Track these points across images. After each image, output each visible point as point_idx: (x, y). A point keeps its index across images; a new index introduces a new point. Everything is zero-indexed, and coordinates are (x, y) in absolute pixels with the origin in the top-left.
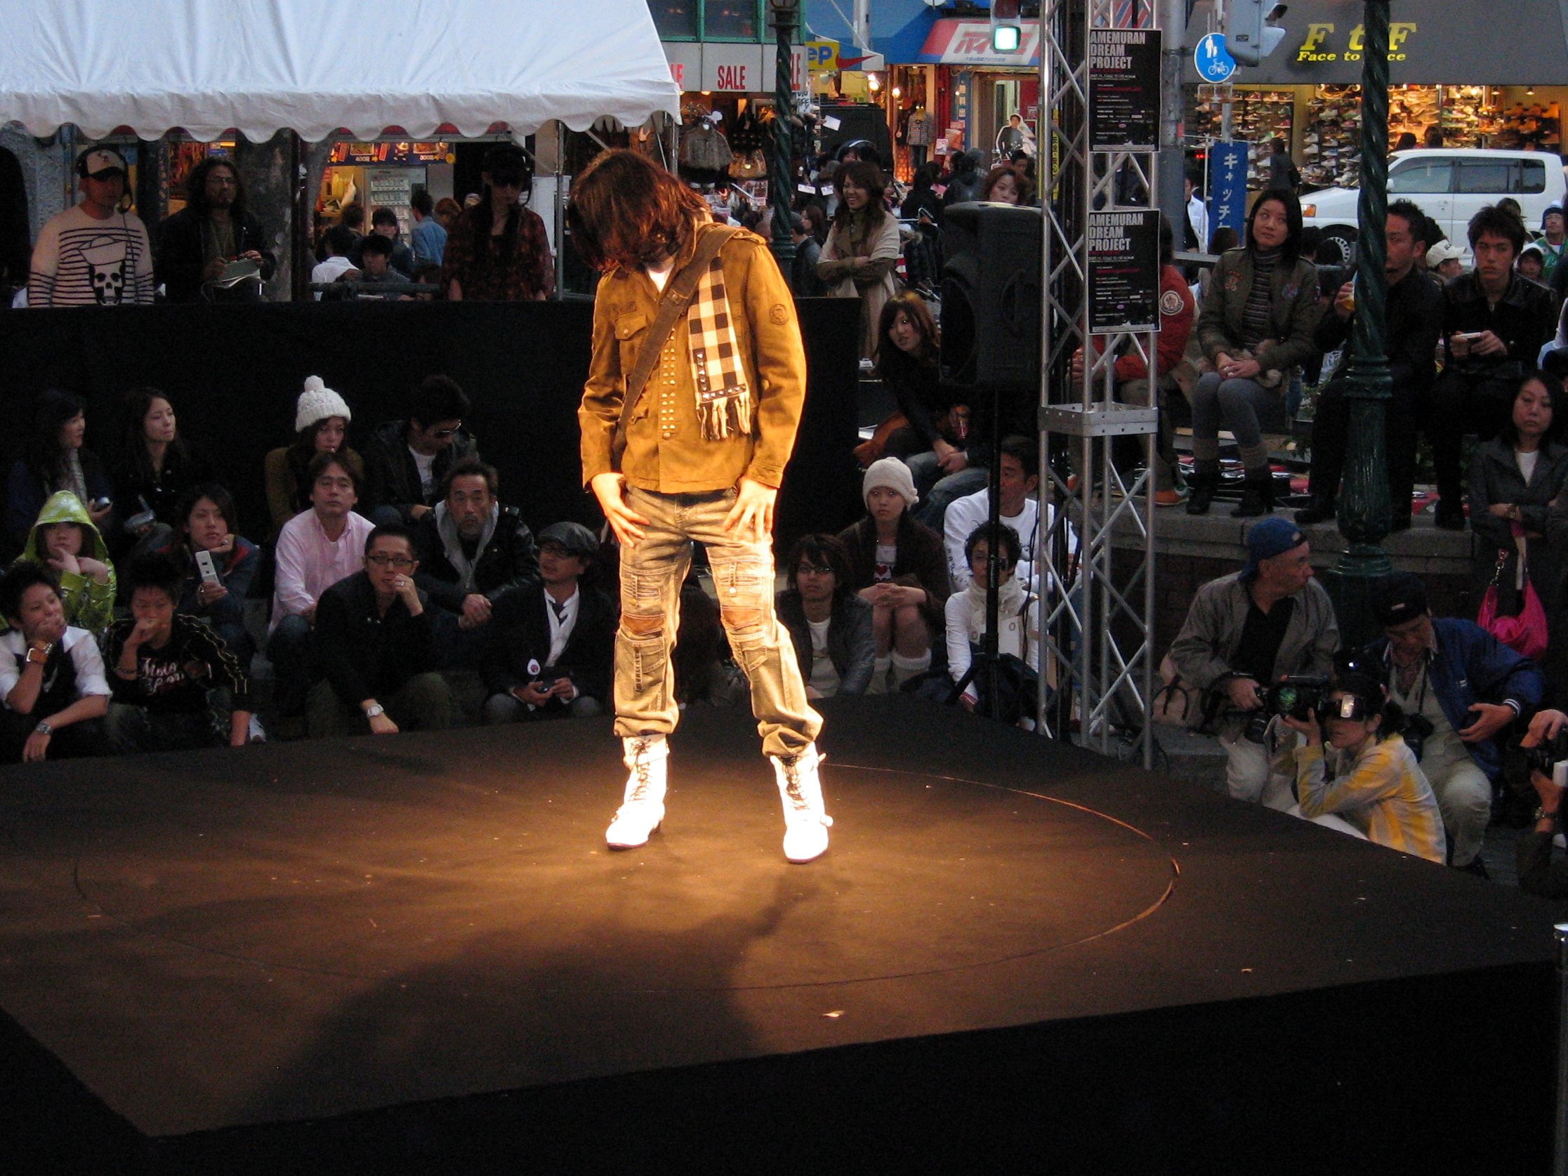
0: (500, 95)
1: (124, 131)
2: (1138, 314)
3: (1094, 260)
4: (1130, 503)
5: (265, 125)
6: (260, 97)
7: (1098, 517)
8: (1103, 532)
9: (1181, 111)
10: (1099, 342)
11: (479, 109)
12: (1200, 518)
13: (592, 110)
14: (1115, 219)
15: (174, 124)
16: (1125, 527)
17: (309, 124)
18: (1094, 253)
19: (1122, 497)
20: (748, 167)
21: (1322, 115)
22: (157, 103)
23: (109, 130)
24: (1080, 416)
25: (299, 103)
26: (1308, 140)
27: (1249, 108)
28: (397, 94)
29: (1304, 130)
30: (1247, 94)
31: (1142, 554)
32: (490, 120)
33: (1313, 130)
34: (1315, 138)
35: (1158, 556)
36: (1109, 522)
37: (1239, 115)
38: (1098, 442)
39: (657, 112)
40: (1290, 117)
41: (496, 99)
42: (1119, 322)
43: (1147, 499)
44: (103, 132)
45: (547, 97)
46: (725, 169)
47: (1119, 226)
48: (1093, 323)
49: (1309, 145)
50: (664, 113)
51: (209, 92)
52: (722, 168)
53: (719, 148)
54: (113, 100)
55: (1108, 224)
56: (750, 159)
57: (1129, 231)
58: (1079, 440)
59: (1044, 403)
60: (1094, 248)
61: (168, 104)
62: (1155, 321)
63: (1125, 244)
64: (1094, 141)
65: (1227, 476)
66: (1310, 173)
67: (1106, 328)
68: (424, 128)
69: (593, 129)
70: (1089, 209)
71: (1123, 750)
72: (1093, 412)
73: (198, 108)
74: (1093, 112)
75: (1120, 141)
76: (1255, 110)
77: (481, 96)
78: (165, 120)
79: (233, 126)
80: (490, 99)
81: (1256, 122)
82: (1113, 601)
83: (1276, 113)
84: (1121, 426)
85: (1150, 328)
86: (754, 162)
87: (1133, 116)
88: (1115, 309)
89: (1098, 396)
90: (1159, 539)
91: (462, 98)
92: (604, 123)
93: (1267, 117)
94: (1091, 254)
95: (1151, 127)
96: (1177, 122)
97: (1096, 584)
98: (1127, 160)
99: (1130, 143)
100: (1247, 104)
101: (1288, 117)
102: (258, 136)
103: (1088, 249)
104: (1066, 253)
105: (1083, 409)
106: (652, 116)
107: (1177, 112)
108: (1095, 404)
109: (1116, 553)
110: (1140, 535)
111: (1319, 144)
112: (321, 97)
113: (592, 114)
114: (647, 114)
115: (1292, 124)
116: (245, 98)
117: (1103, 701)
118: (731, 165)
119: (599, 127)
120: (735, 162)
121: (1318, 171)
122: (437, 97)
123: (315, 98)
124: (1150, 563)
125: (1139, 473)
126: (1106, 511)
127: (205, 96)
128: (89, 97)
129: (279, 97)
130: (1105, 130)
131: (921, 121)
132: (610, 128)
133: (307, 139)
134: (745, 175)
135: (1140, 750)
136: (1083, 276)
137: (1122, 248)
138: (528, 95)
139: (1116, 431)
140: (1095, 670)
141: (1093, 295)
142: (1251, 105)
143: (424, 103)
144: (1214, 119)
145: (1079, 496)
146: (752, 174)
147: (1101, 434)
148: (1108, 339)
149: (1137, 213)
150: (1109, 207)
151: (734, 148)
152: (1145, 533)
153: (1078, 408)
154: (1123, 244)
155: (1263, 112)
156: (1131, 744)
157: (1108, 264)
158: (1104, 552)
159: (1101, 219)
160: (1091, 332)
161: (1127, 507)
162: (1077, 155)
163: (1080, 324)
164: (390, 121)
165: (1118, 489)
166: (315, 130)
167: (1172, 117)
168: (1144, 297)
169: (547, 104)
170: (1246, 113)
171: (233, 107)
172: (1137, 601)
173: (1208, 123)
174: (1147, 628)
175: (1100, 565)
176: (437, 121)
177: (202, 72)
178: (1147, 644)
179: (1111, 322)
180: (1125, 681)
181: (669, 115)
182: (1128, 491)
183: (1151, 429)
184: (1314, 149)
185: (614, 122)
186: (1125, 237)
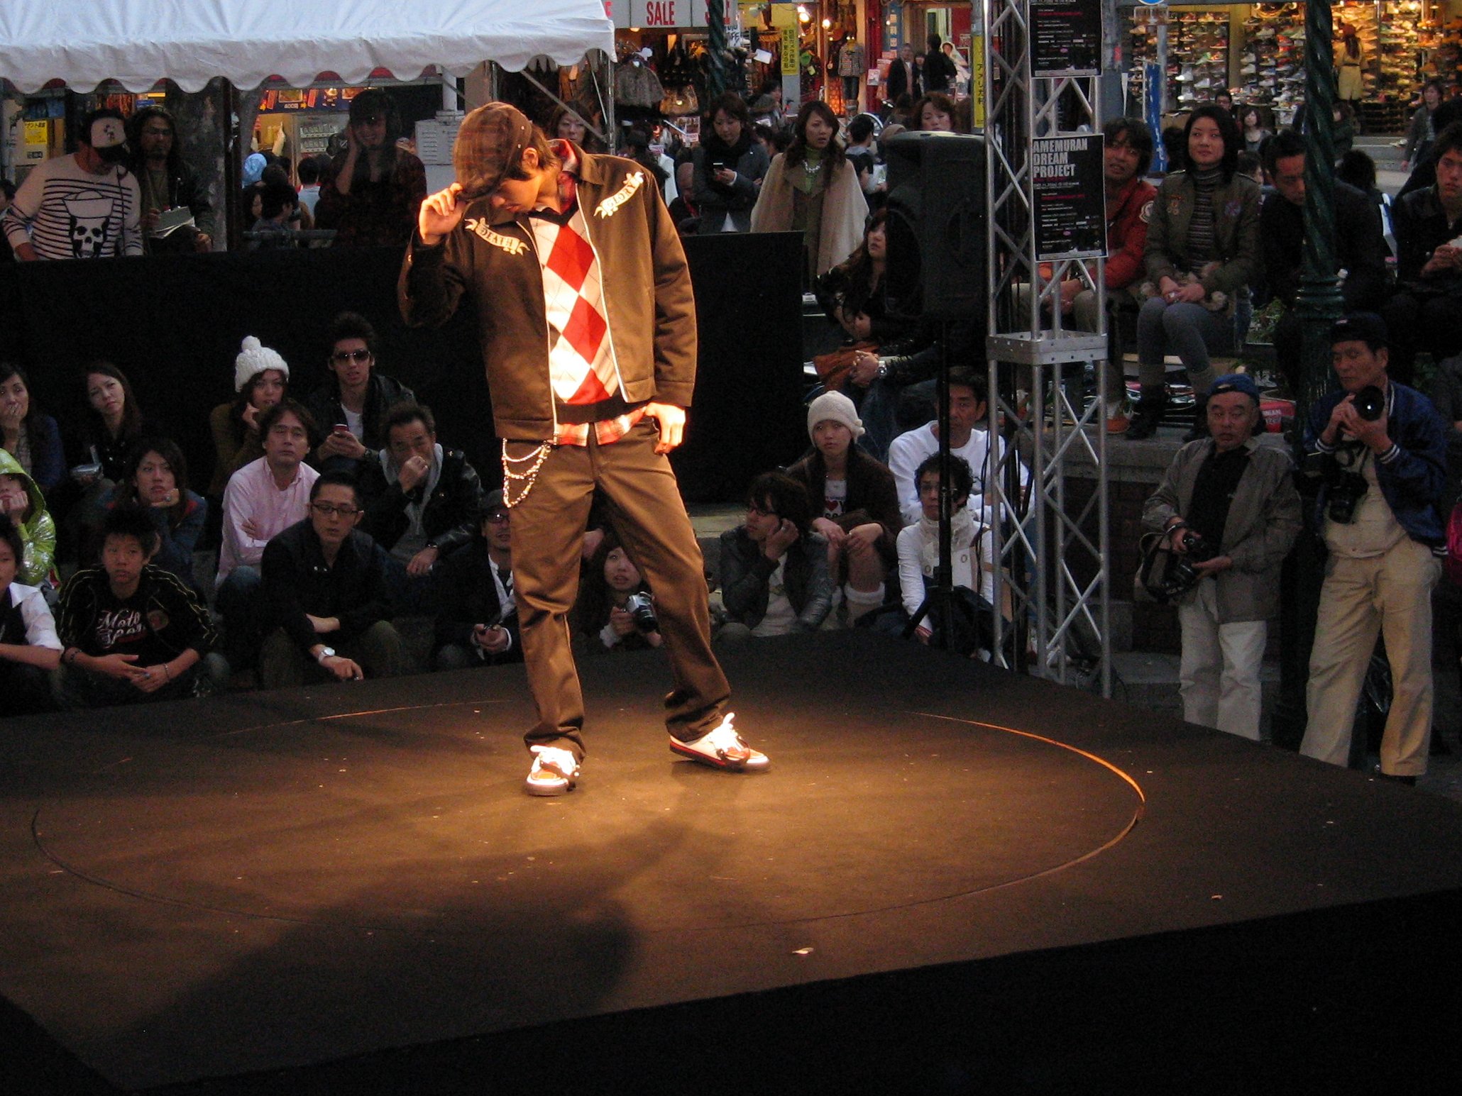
0: (433, 38)
1: (56, 84)
2: (1084, 240)
3: (1038, 186)
4: (1082, 431)
5: (198, 74)
6: (192, 46)
7: (1050, 445)
8: (1054, 462)
9: (1117, 35)
11: (414, 53)
13: (525, 49)
14: (1059, 145)
15: (107, 75)
16: (1076, 456)
17: (241, 71)
18: (1038, 179)
19: (1074, 425)
20: (680, 103)
21: (1259, 34)
22: (88, 55)
23: (42, 84)
24: (1029, 345)
25: (232, 51)
26: (1245, 60)
27: (1184, 29)
28: (329, 39)
29: (1241, 50)
30: (1182, 15)
31: (1094, 483)
32: (424, 62)
33: (1250, 50)
34: (1252, 58)
35: (1111, 483)
36: (1060, 451)
37: (1174, 36)
38: (1048, 371)
39: (591, 51)
40: (1226, 37)
41: (430, 43)
43: (1099, 427)
44: (34, 86)
45: (482, 39)
46: (656, 106)
47: (1064, 152)
48: (1040, 250)
49: (1246, 65)
50: (599, 50)
51: (140, 42)
52: (654, 105)
53: (651, 86)
54: (45, 53)
55: (1052, 150)
56: (681, 95)
57: (1074, 156)
58: (1029, 368)
59: (992, 333)
60: (1039, 174)
61: (99, 56)
63: (1070, 170)
64: (1036, 66)
65: (1178, 401)
66: (1249, 94)
67: (1051, 256)
68: (356, 74)
69: (527, 69)
70: (1032, 136)
71: (1081, 680)
72: (1042, 339)
73: (130, 58)
74: (1034, 38)
75: (1062, 66)
76: (1190, 31)
77: (414, 39)
78: (98, 72)
79: (164, 75)
80: (424, 42)
81: (1191, 43)
82: (1067, 530)
83: (1212, 33)
84: (1070, 354)
86: (686, 98)
87: (1075, 41)
88: (1061, 236)
89: (1046, 323)
90: (1113, 466)
91: (396, 41)
92: (538, 63)
93: (1203, 37)
94: (1036, 181)
95: (1093, 52)
96: (1114, 45)
97: (1049, 513)
98: (1070, 86)
99: (1073, 68)
100: (1182, 25)
101: (1223, 37)
102: (190, 86)
103: (1033, 176)
104: (1010, 181)
105: (1032, 337)
106: (586, 55)
107: (1114, 35)
108: (1044, 332)
109: (1068, 481)
110: (1092, 463)
111: (1257, 63)
112: (253, 44)
113: (526, 54)
114: (582, 52)
115: (1228, 44)
116: (176, 46)
118: (663, 101)
119: (533, 68)
120: (666, 99)
121: (1256, 91)
122: (369, 40)
123: (249, 47)
124: (1103, 492)
125: (1089, 401)
126: (1058, 440)
127: (136, 46)
128: (21, 51)
129: (211, 45)
130: (1047, 55)
131: (852, 53)
132: (544, 68)
133: (239, 87)
134: (677, 112)
135: (1098, 680)
136: (1030, 204)
137: (1067, 174)
138: (460, 35)
139: (1066, 359)
140: (1051, 601)
141: (1038, 223)
142: (1186, 26)
143: (357, 48)
144: (1149, 41)
145: (1030, 426)
146: (684, 111)
147: (1050, 362)
148: (1055, 266)
149: (1081, 138)
150: (1053, 133)
151: (665, 85)
152: (1097, 461)
153: (1027, 337)
154: (1068, 169)
155: (1199, 33)
156: (1088, 674)
157: (1053, 190)
159: (1045, 145)
160: (1038, 259)
161: (1078, 435)
162: (1018, 81)
164: (323, 67)
165: (1068, 416)
166: (248, 78)
167: (1109, 40)
168: (1090, 222)
169: (481, 45)
170: (1182, 34)
171: (165, 56)
172: (1091, 529)
173: (1142, 46)
174: (1102, 556)
175: (1053, 493)
176: (371, 66)
177: (133, 23)
178: (1102, 574)
179: (1057, 249)
180: (1081, 610)
181: (604, 54)
182: (1079, 419)
183: (1102, 355)
184: (1251, 69)
185: (549, 61)
186: (1070, 162)
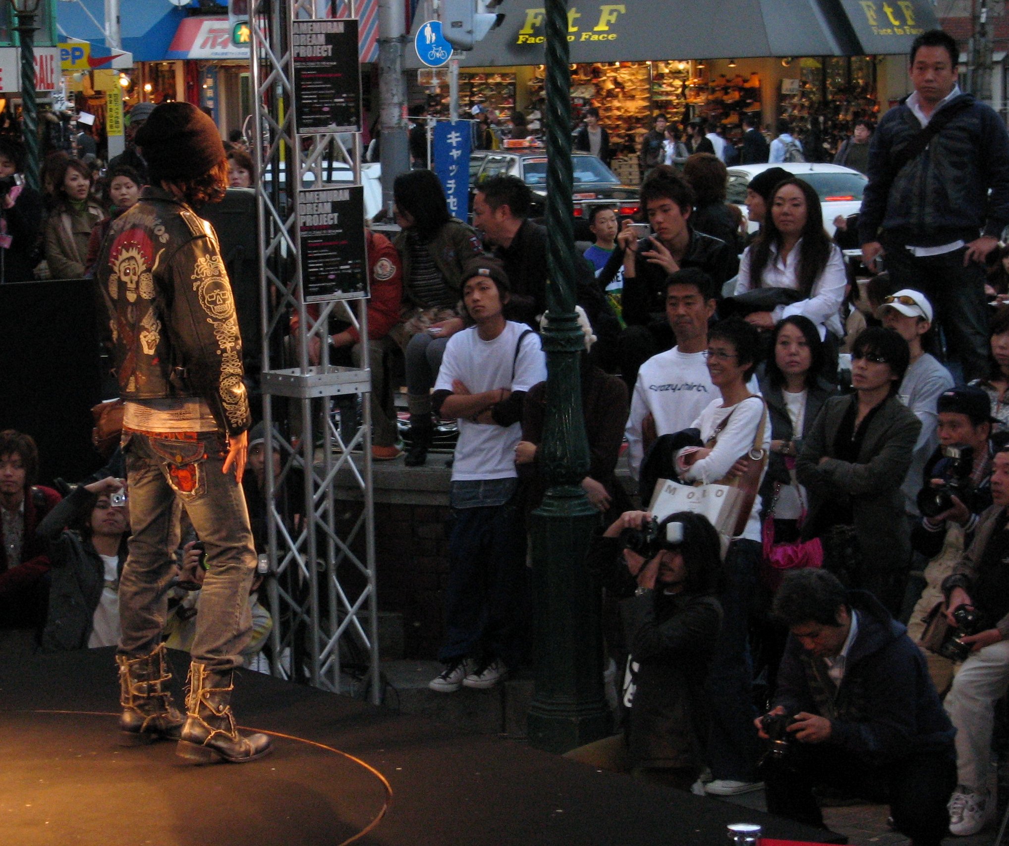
2: (348, 283)
3: (305, 234)
4: (349, 458)
8: (325, 486)
9: (404, 96)
10: (315, 310)
12: (418, 469)
14: (323, 197)
16: (344, 480)
18: (305, 228)
19: (341, 453)
24: (299, 380)
26: (531, 117)
27: (475, 89)
30: (472, 76)
31: (363, 505)
35: (377, 505)
36: (331, 474)
37: (466, 96)
38: (317, 403)
40: (513, 96)
42: (330, 291)
43: (365, 455)
47: (327, 202)
48: (307, 293)
49: (532, 122)
55: (317, 202)
57: (336, 206)
58: (298, 402)
59: (266, 369)
60: (305, 223)
62: (364, 289)
63: (333, 219)
64: (301, 124)
65: (443, 429)
67: (319, 297)
70: (298, 188)
71: (354, 687)
72: (311, 375)
74: (299, 98)
75: (326, 123)
76: (480, 91)
81: (481, 102)
82: (338, 549)
83: (500, 93)
84: (336, 387)
85: (360, 296)
87: (336, 100)
88: (326, 279)
90: (379, 490)
93: (491, 97)
94: (302, 230)
95: (354, 110)
96: (400, 105)
97: (322, 536)
98: (333, 141)
99: (335, 125)
100: (473, 85)
101: (510, 97)
103: (300, 224)
104: (280, 230)
105: (302, 373)
107: (400, 94)
109: (338, 504)
110: (358, 487)
115: (514, 103)
117: (332, 642)
124: (369, 511)
126: (328, 467)
130: (310, 113)
135: (369, 685)
136: (296, 250)
137: (331, 223)
139: (335, 391)
140: (325, 612)
141: (305, 267)
142: (476, 86)
144: (443, 101)
145: (302, 453)
147: (319, 395)
148: (322, 308)
149: (343, 189)
150: (317, 187)
152: (363, 484)
153: (297, 372)
154: (331, 218)
155: (488, 93)
156: (359, 681)
157: (320, 237)
158: (328, 504)
159: (309, 197)
160: (305, 301)
161: (346, 461)
163: (295, 293)
165: (338, 446)
167: (396, 100)
168: (353, 267)
170: (473, 94)
172: (359, 548)
173: (437, 105)
174: (370, 572)
175: (324, 516)
178: (370, 587)
179: (323, 291)
180: (351, 622)
186: (333, 211)
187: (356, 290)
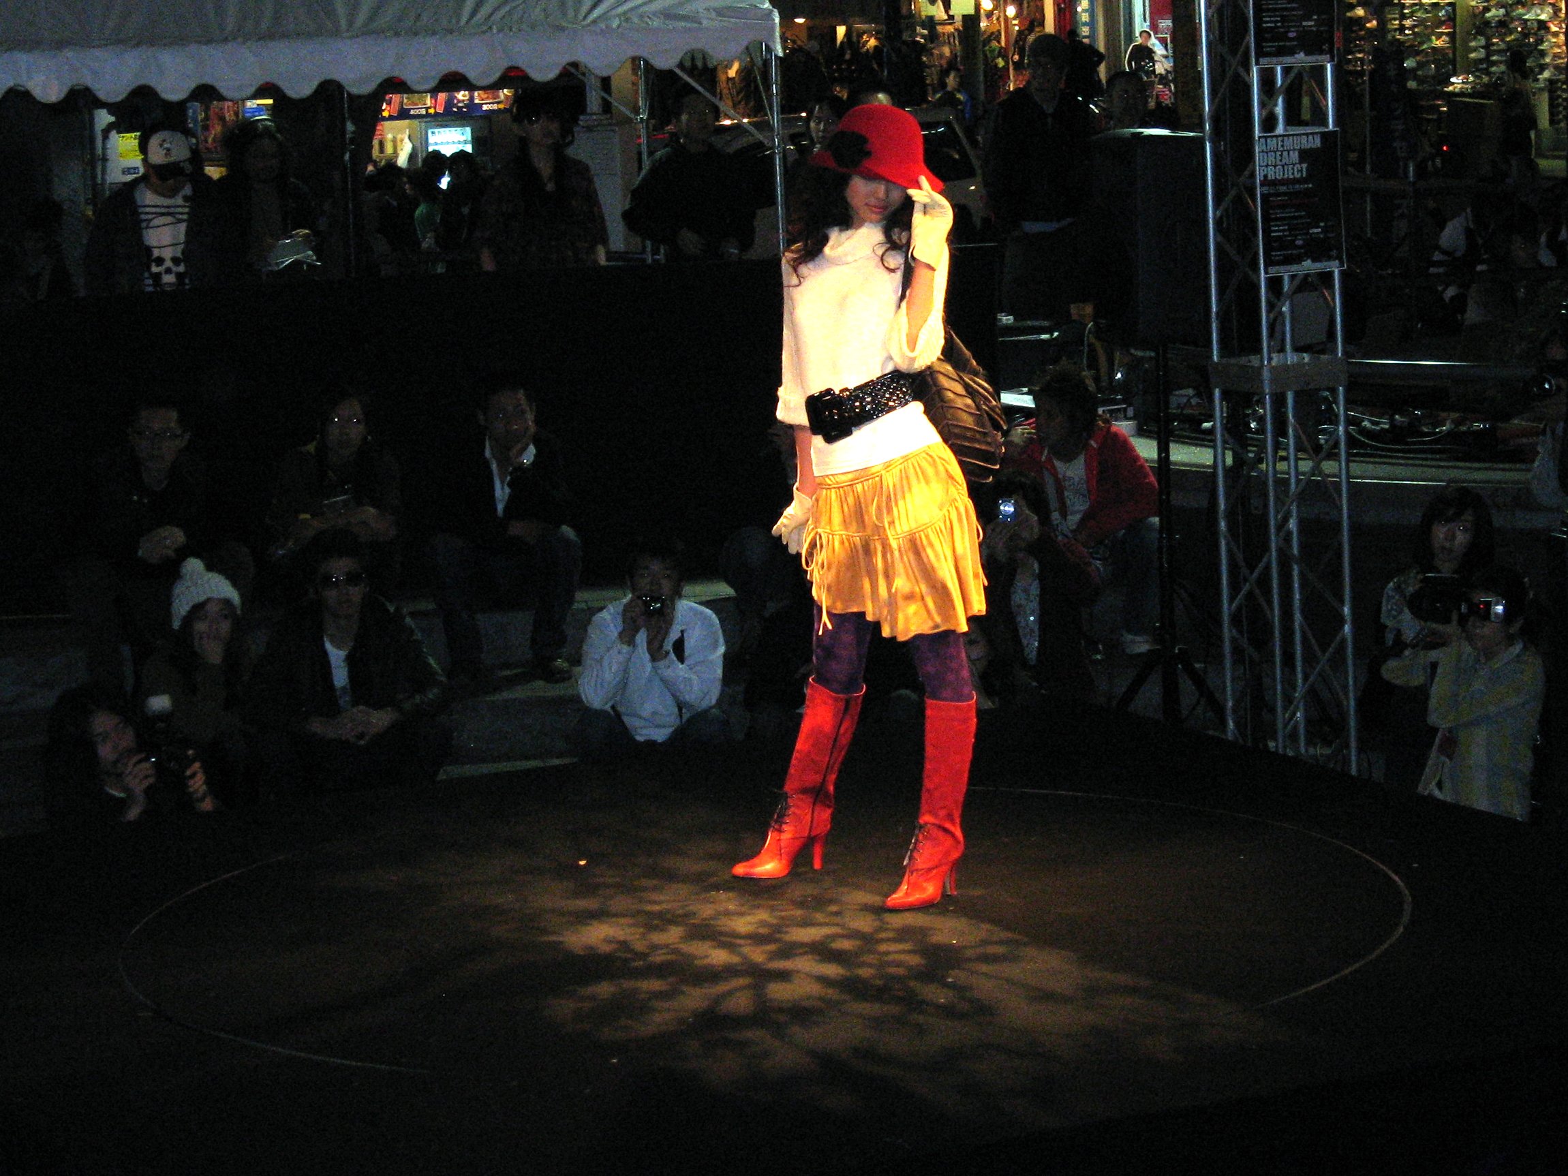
1: (143, 91)
2: (1319, 251)
3: (1266, 189)
5: (306, 76)
8: (1289, 503)
14: (1288, 142)
15: (202, 81)
17: (354, 72)
18: (1266, 182)
23: (126, 91)
24: (1257, 369)
32: (564, 59)
39: (752, 43)
42: (1297, 260)
47: (1294, 150)
48: (1269, 263)
50: (761, 44)
55: (1281, 149)
57: (1305, 155)
59: (1215, 357)
60: (1265, 176)
62: (1340, 258)
64: (1260, 54)
67: (1282, 268)
68: (486, 74)
69: (680, 66)
70: (1258, 132)
71: (1322, 751)
74: (1259, 21)
75: (1290, 52)
78: (189, 77)
79: (267, 79)
82: (1304, 580)
85: (1333, 266)
87: (1304, 23)
88: (1292, 246)
92: (692, 58)
94: (1262, 184)
95: (1325, 35)
98: (1300, 75)
99: (1303, 54)
103: (1259, 178)
105: (1262, 361)
106: (747, 48)
108: (1275, 356)
109: (1305, 524)
113: (680, 48)
114: (741, 42)
117: (1298, 697)
119: (687, 63)
124: (1345, 536)
130: (1273, 40)
132: (700, 64)
133: (353, 91)
137: (1298, 176)
141: (1267, 231)
148: (1286, 281)
149: (1312, 134)
150: (1280, 128)
153: (1256, 360)
154: (1299, 170)
157: (1285, 194)
158: (1293, 526)
159: (1272, 143)
160: (1266, 273)
162: (1241, 70)
164: (449, 67)
166: (362, 80)
168: (1325, 230)
174: (1346, 610)
175: (1288, 538)
178: (1347, 629)
179: (1288, 261)
180: (1323, 672)
181: (768, 48)
185: (705, 56)
186: (1300, 163)
187: (1330, 258)
